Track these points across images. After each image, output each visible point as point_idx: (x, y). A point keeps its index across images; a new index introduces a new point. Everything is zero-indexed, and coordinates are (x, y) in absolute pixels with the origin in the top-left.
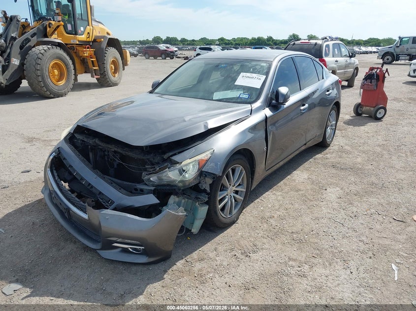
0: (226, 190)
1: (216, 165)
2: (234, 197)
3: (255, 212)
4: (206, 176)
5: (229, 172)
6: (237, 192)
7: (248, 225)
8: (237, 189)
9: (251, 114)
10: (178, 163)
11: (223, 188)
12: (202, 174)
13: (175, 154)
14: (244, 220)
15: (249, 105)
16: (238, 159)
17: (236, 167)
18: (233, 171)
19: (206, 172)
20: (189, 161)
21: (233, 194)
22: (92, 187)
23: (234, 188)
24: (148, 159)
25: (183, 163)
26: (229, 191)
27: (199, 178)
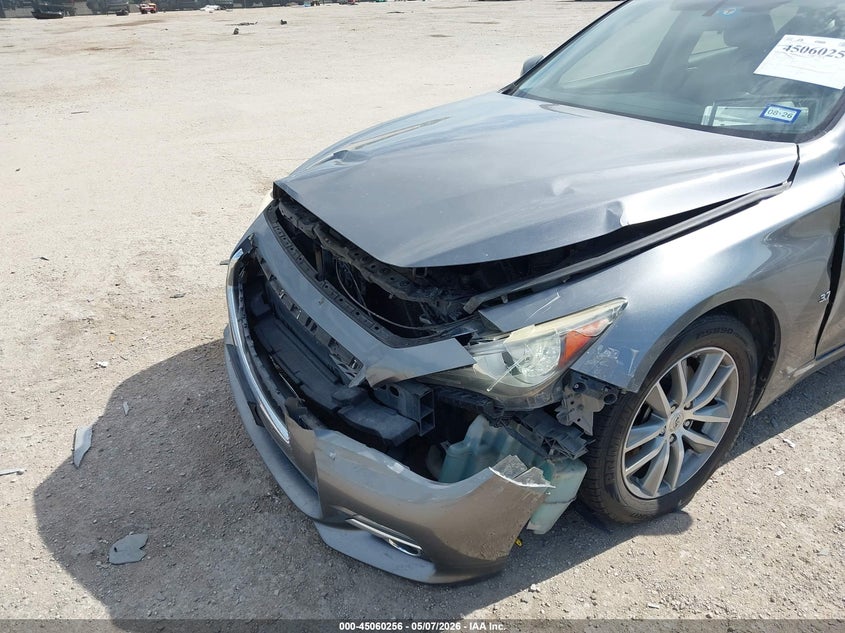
0: (657, 422)
1: (624, 355)
2: (685, 440)
3: (753, 485)
4: (582, 387)
5: (676, 368)
6: (697, 427)
7: (717, 528)
8: (699, 418)
9: (791, 178)
10: (498, 331)
11: (648, 416)
12: (568, 379)
13: (496, 303)
14: (708, 507)
15: (791, 148)
16: (716, 330)
17: (703, 355)
18: (694, 364)
19: (585, 377)
20: (532, 331)
21: (681, 432)
22: (315, 327)
23: (690, 415)
24: (425, 304)
25: (512, 335)
26: (669, 422)
27: (558, 389)
